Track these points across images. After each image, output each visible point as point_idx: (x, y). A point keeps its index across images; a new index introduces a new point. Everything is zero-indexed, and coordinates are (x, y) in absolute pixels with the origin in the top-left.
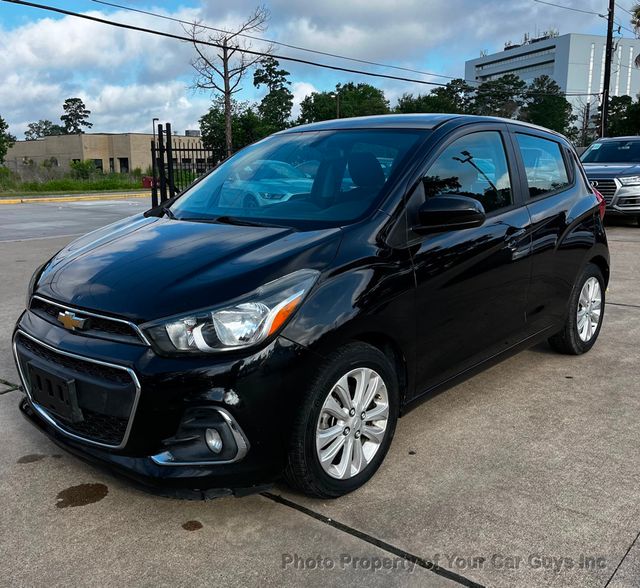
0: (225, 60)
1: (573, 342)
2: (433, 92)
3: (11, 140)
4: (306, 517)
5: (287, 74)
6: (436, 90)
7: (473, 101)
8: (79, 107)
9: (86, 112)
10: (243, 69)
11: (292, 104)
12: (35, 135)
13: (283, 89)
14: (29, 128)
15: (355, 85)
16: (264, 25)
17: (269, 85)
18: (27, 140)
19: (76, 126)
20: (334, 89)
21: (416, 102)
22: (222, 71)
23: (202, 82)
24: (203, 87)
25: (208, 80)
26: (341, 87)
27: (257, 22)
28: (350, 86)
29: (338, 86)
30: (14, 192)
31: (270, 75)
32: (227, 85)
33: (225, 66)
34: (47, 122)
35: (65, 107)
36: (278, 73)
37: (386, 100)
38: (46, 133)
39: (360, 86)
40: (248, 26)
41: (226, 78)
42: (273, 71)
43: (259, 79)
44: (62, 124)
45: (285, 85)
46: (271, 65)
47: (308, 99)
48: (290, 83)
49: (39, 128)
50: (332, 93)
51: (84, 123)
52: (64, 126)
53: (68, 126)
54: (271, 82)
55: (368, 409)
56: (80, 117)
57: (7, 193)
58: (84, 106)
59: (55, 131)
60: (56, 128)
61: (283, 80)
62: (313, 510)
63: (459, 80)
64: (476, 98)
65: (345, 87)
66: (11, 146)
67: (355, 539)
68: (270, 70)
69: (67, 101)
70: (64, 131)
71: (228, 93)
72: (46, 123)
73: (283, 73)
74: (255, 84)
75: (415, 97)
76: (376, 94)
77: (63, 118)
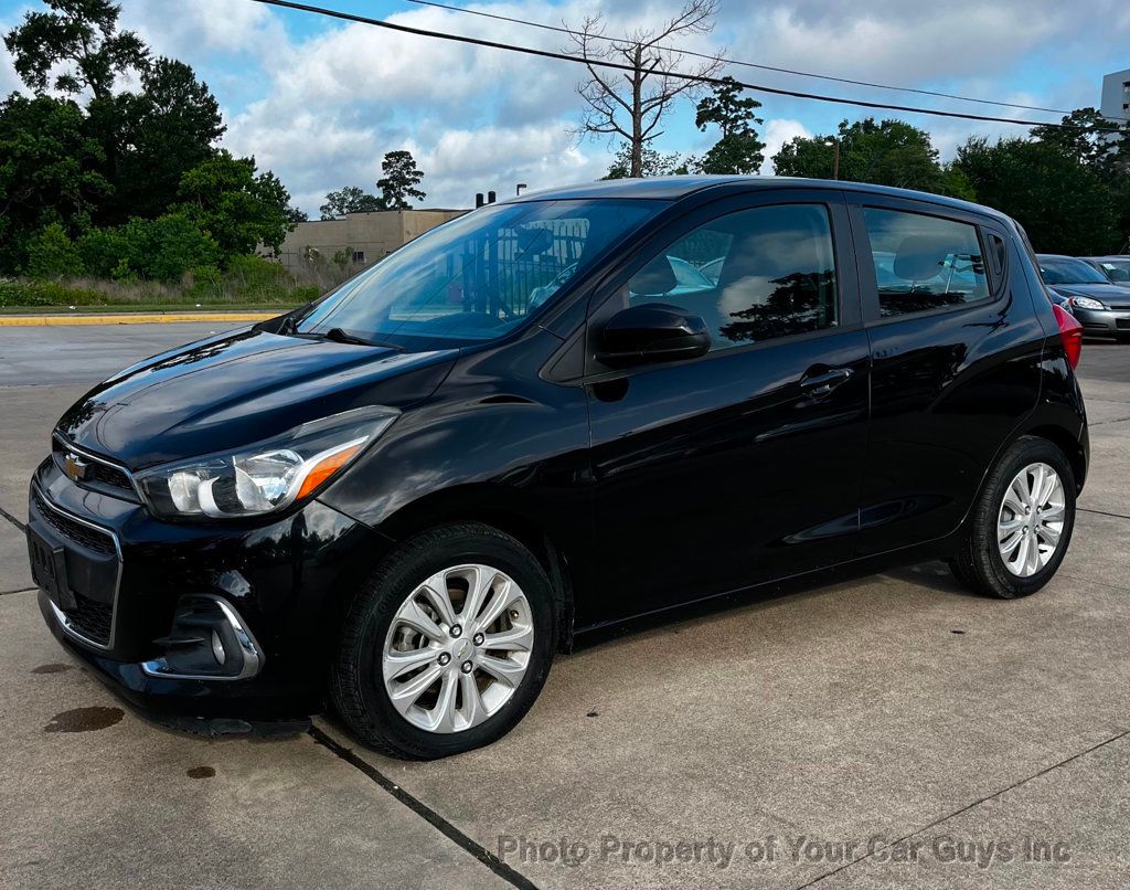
0: (637, 83)
1: (988, 572)
2: (1034, 133)
3: (299, 218)
4: (365, 779)
5: (757, 104)
6: (1041, 130)
7: (1115, 150)
8: (406, 165)
9: (417, 173)
10: (665, 98)
11: (761, 158)
12: (335, 211)
13: (746, 132)
14: (328, 201)
15: (878, 123)
16: (708, 22)
17: (724, 125)
18: (323, 219)
19: (399, 196)
20: (835, 132)
21: (993, 152)
22: (630, 102)
23: (595, 121)
24: (596, 130)
25: (606, 119)
26: (849, 127)
27: (696, 16)
28: (868, 125)
29: (842, 125)
30: (282, 302)
31: (726, 107)
32: (637, 127)
33: (636, 93)
34: (355, 190)
35: (385, 166)
36: (740, 104)
37: (933, 149)
38: (353, 209)
39: (886, 125)
40: (679, 25)
41: (637, 115)
42: (731, 100)
43: (705, 115)
44: (379, 194)
45: (752, 124)
46: (728, 91)
47: (786, 149)
48: (760, 121)
49: (343, 200)
50: (830, 139)
51: (412, 192)
52: (381, 196)
53: (387, 197)
54: (726, 120)
55: (489, 631)
56: (407, 182)
57: (271, 303)
58: (414, 164)
59: (369, 204)
60: (369, 199)
61: (750, 115)
62: (383, 772)
63: (1089, 111)
64: (1120, 144)
65: (857, 125)
66: (291, 229)
67: (412, 815)
68: (726, 98)
69: (388, 156)
70: (381, 204)
71: (637, 139)
72: (355, 192)
73: (750, 103)
74: (699, 122)
75: (992, 144)
76: (917, 140)
77: (380, 184)
